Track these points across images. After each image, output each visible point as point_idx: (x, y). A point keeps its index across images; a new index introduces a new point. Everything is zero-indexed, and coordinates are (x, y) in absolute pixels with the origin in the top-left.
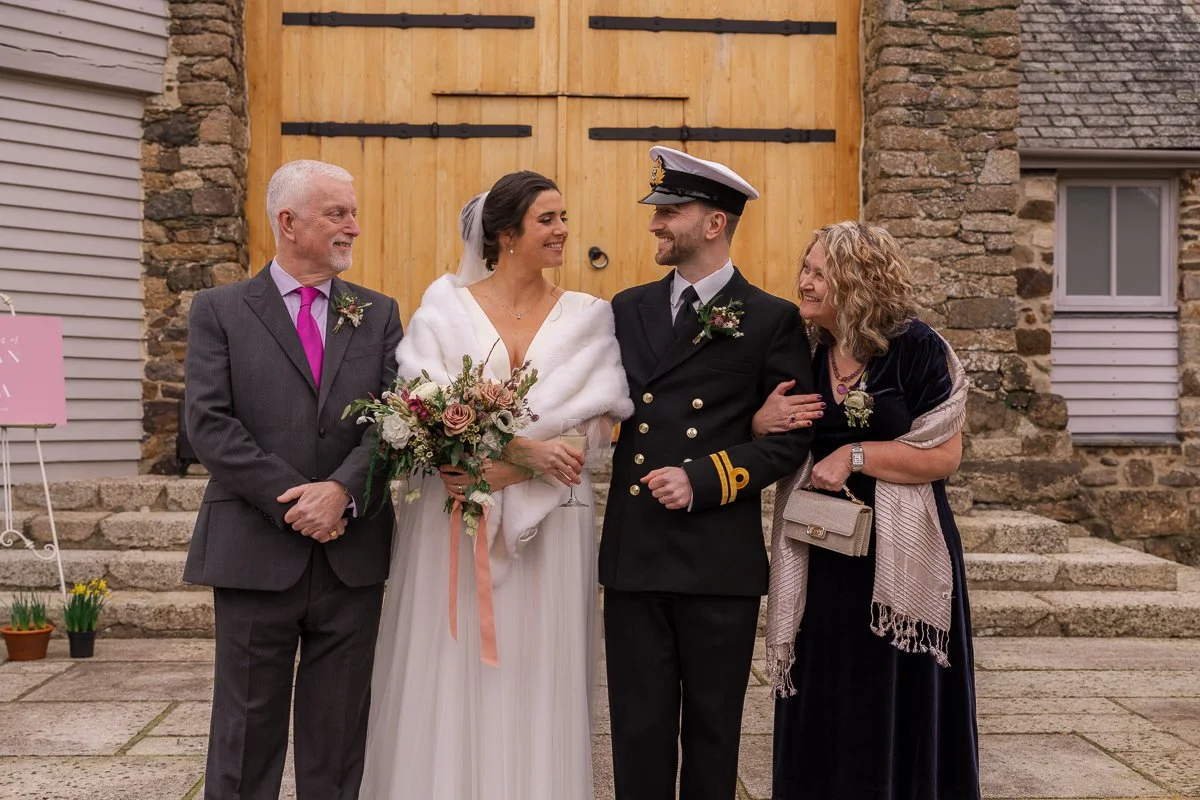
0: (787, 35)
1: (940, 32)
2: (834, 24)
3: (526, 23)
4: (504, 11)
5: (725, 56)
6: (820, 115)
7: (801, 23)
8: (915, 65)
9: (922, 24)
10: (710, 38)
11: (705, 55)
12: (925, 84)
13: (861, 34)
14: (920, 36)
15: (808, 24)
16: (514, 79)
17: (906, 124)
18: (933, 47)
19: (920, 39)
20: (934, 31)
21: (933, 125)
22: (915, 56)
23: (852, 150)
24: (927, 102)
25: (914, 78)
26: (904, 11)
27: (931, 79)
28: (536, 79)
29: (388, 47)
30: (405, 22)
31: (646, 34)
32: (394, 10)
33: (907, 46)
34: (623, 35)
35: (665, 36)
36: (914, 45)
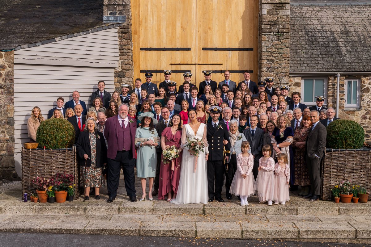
0: (243, 51)
1: (273, 53)
2: (253, 49)
3: (189, 49)
4: (185, 47)
5: (230, 55)
6: (250, 67)
7: (246, 48)
8: (268, 60)
9: (269, 51)
10: (227, 52)
11: (226, 55)
12: (270, 64)
13: (258, 51)
14: (269, 53)
15: (247, 49)
16: (187, 61)
17: (266, 72)
18: (271, 56)
19: (269, 55)
20: (272, 53)
21: (271, 72)
22: (268, 58)
23: (257, 75)
24: (271, 67)
25: (268, 62)
26: (266, 49)
27: (271, 63)
28: (192, 61)
29: (161, 55)
30: (165, 49)
31: (214, 51)
32: (162, 47)
33: (266, 56)
34: (209, 51)
35: (218, 51)
36: (268, 56)
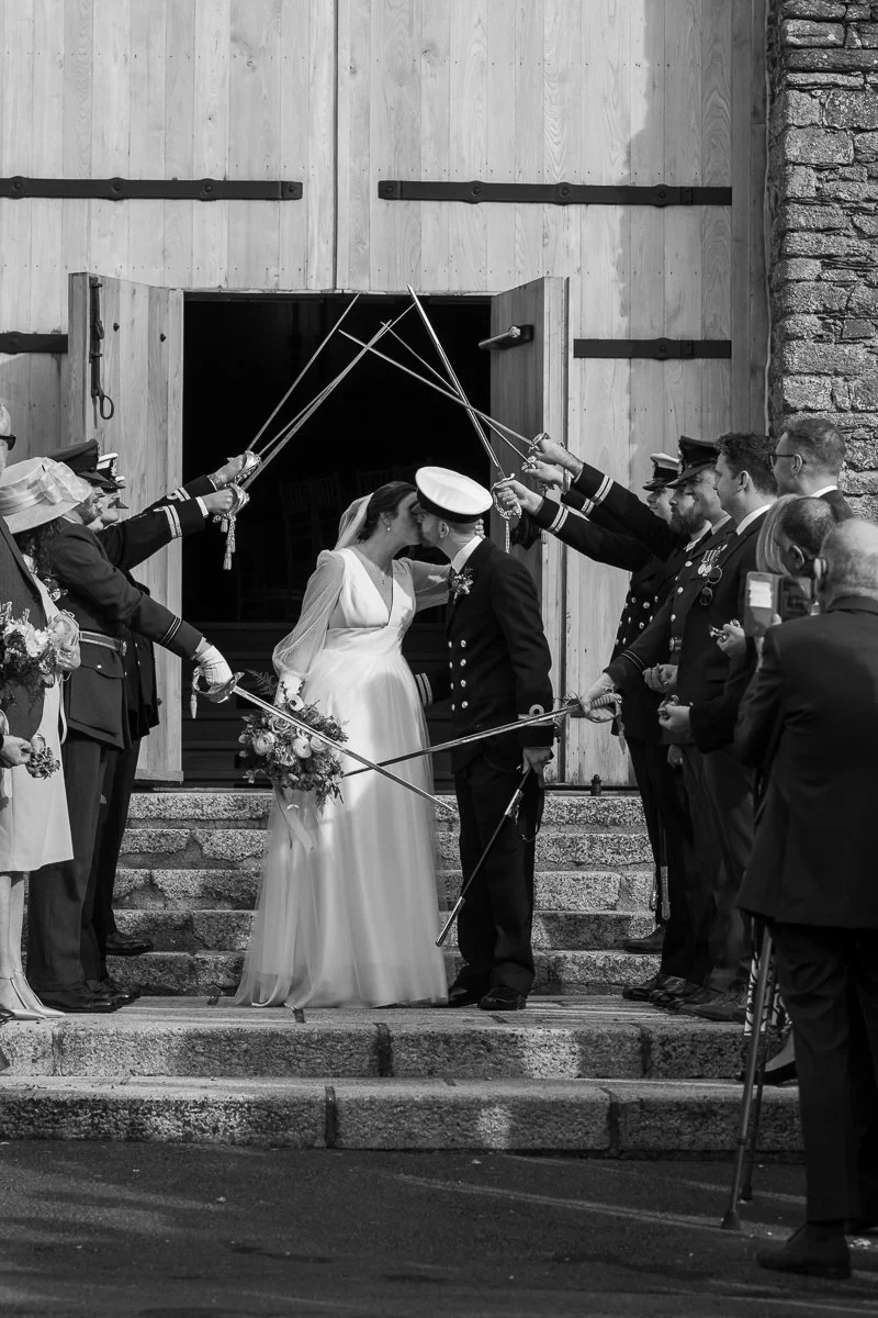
0: (662, 206)
1: (866, 212)
2: (729, 190)
3: (289, 191)
4: (259, 174)
5: (573, 237)
6: (709, 320)
7: (682, 189)
8: (830, 256)
9: (838, 200)
10: (550, 211)
11: (545, 236)
12: (844, 284)
13: (766, 207)
14: (838, 217)
15: (691, 190)
16: (273, 271)
17: (819, 338)
18: (852, 233)
19: (836, 222)
20: (857, 210)
21: (854, 340)
22: (831, 245)
23: (755, 370)
24: (847, 308)
25: (830, 274)
26: (814, 183)
27: (852, 276)
28: (304, 270)
29: (94, 224)
30: (117, 190)
31: (460, 207)
32: (102, 172)
33: (818, 230)
34: (428, 208)
35: (486, 207)
36: (828, 230)
